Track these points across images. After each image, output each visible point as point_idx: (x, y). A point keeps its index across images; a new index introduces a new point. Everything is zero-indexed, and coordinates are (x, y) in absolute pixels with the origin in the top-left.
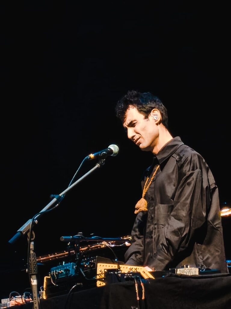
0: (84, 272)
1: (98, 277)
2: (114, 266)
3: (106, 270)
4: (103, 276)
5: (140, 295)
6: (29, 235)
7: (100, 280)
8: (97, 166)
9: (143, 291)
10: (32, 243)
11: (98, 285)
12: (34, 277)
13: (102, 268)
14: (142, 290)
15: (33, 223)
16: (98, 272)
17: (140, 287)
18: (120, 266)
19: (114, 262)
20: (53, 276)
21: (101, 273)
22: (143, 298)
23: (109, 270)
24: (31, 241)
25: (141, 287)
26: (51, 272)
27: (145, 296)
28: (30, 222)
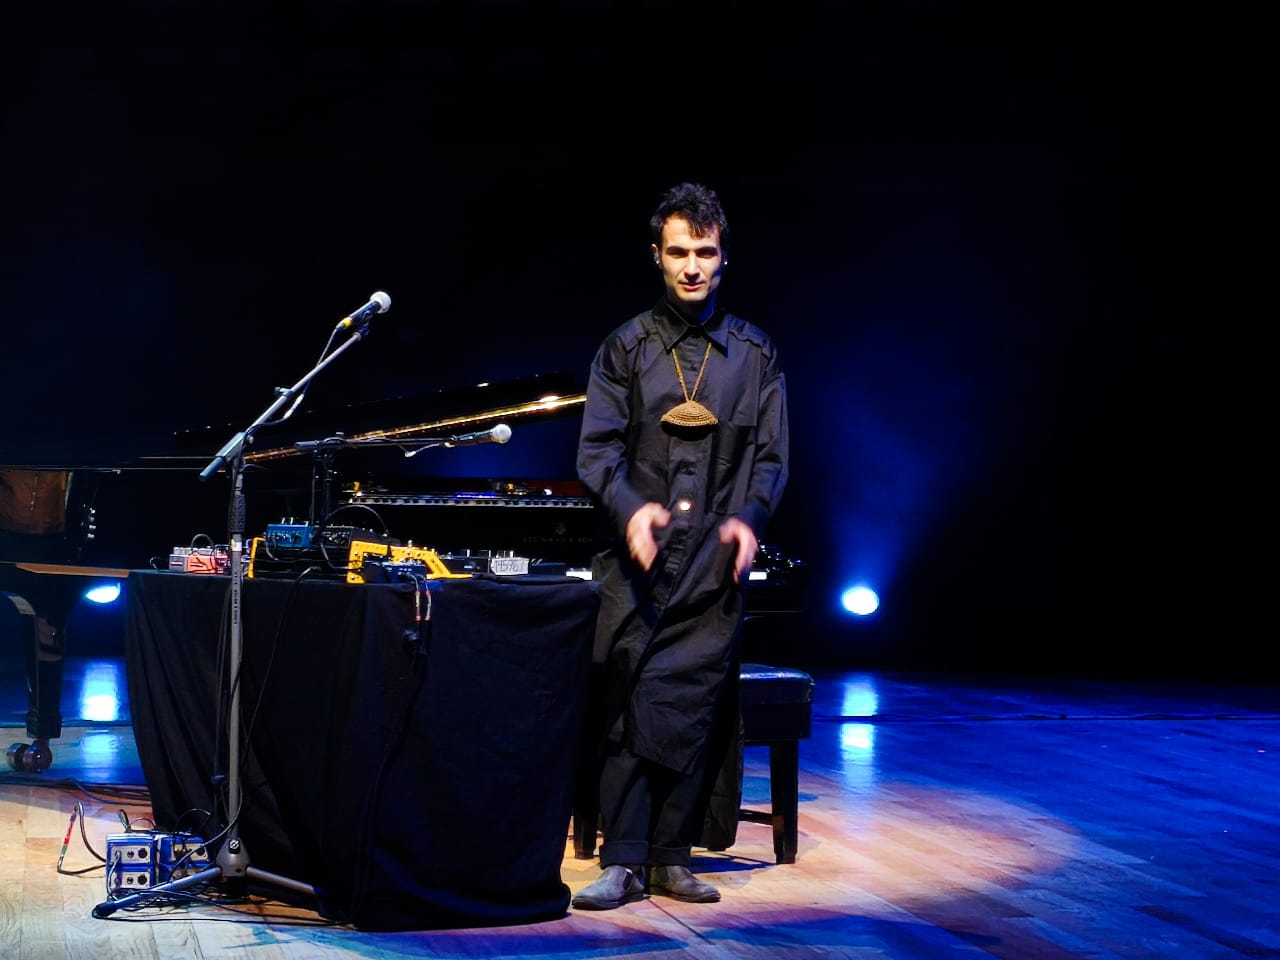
0: (326, 549)
1: (351, 566)
2: (380, 549)
3: (365, 555)
4: (360, 565)
5: (423, 613)
6: (236, 462)
7: (354, 571)
8: (356, 336)
9: (429, 605)
10: (240, 477)
11: (349, 580)
12: (238, 537)
13: (359, 549)
14: (428, 602)
15: (246, 441)
16: (352, 557)
17: (424, 599)
18: (392, 548)
19: (381, 541)
20: (269, 540)
21: (356, 558)
22: (428, 618)
23: (371, 557)
24: (238, 473)
25: (426, 598)
26: (267, 533)
27: (431, 615)
28: (239, 437)
